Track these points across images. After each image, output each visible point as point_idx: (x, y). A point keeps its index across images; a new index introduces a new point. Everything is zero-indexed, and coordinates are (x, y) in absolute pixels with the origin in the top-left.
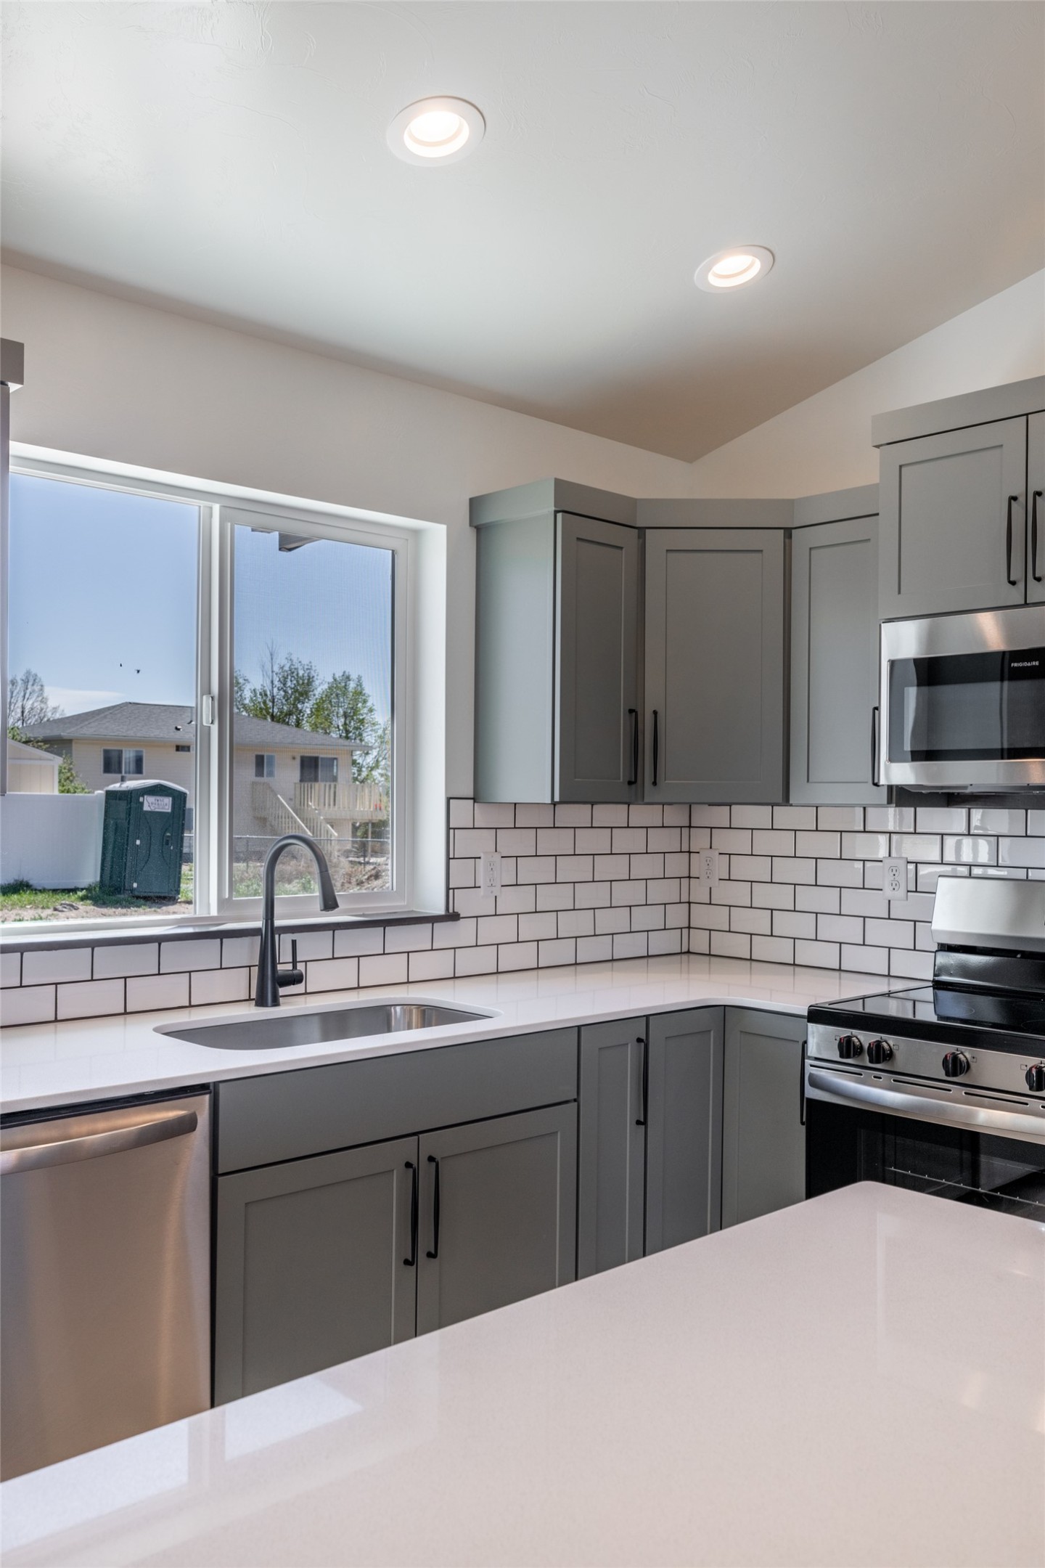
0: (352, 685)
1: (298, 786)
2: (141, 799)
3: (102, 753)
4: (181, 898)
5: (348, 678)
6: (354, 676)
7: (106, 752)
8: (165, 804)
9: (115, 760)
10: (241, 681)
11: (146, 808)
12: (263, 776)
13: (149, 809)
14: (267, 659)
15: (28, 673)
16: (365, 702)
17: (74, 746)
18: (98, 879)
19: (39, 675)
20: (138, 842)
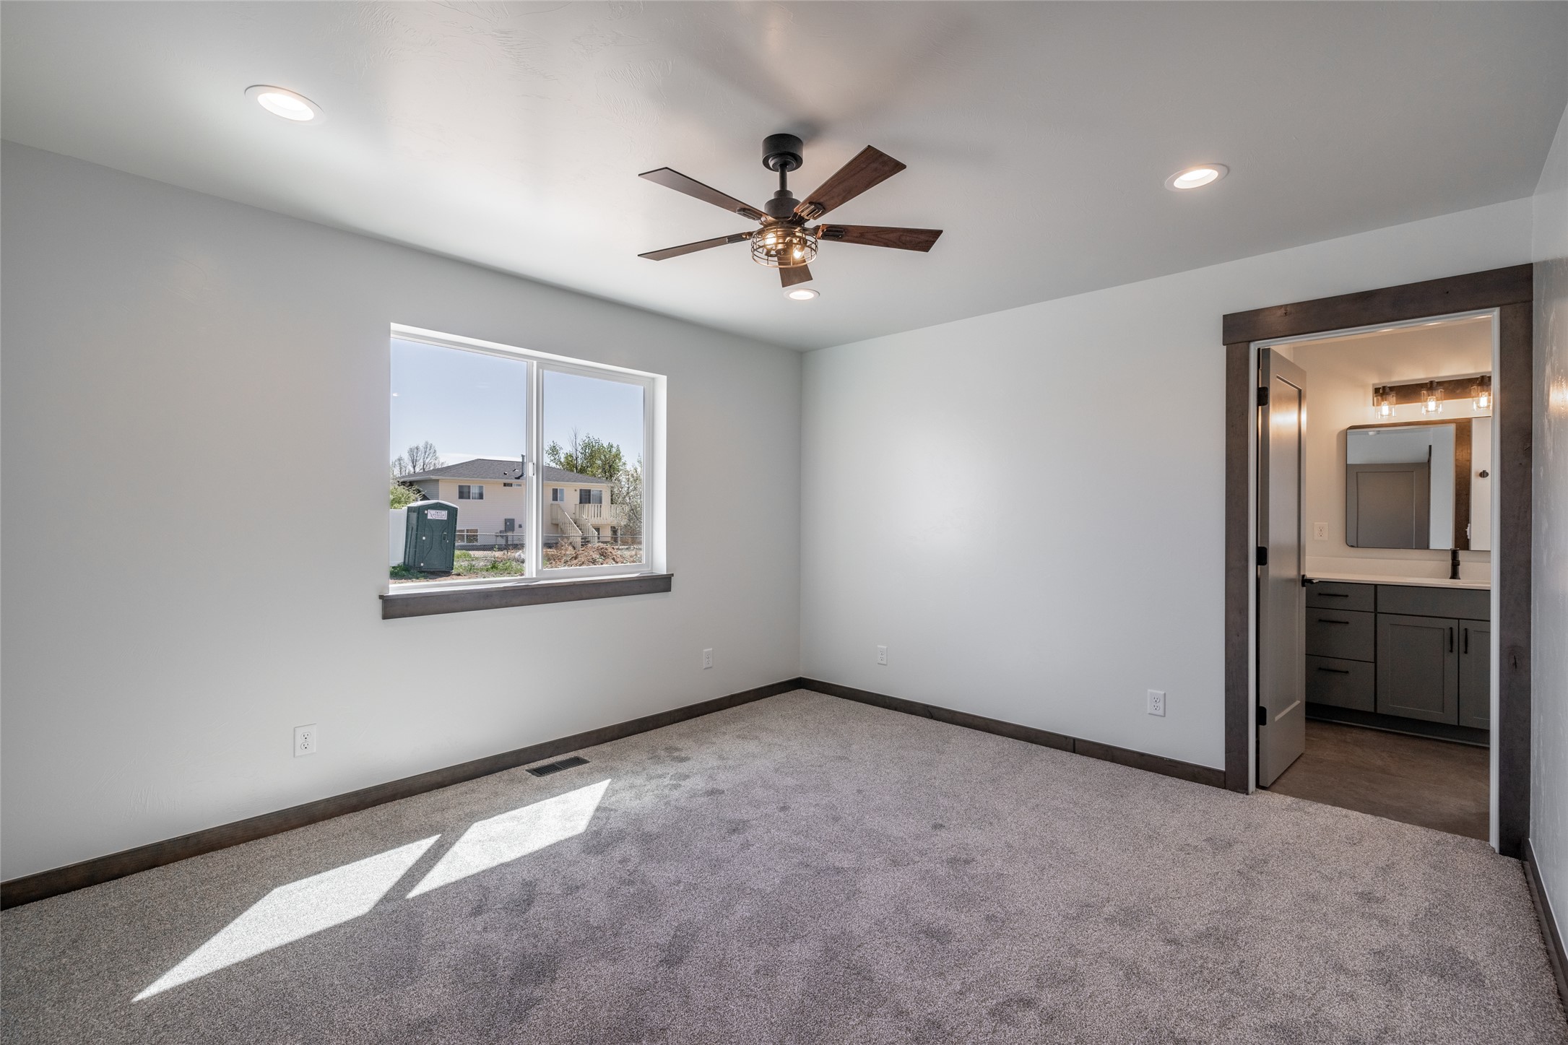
0: (614, 450)
1: (578, 506)
2: (426, 512)
3: (458, 488)
4: (454, 572)
5: (612, 446)
6: (615, 445)
7: (461, 487)
8: (443, 515)
9: (466, 490)
10: (558, 448)
11: (429, 517)
12: (557, 500)
13: (431, 518)
14: (573, 437)
15: (427, 443)
16: (620, 459)
17: (440, 483)
18: (403, 561)
19: (433, 445)
20: (424, 538)
